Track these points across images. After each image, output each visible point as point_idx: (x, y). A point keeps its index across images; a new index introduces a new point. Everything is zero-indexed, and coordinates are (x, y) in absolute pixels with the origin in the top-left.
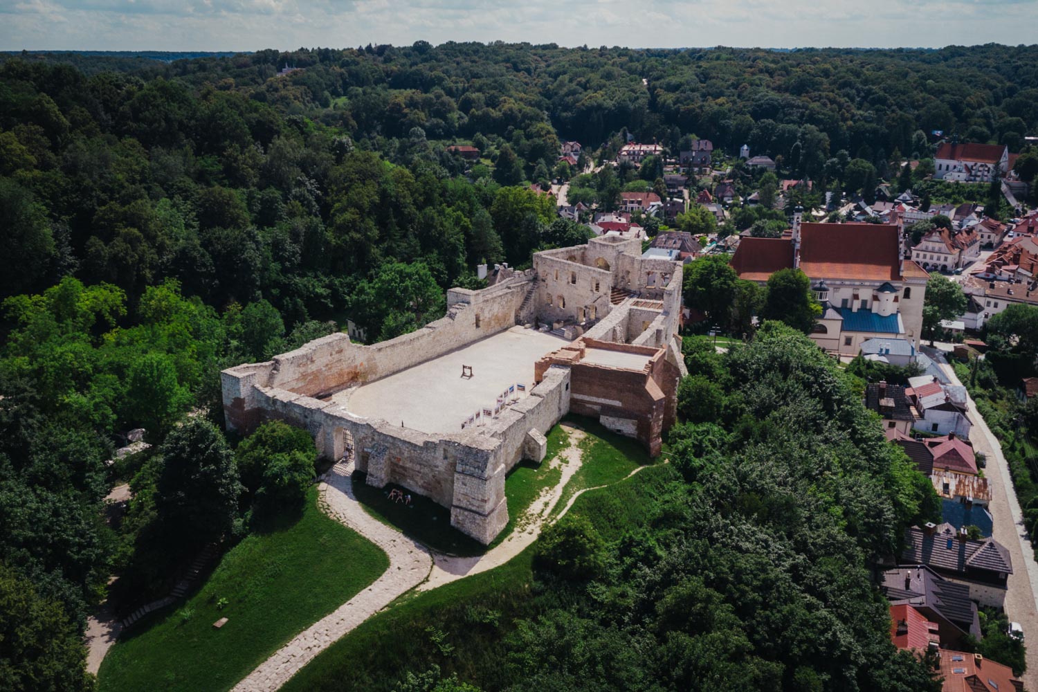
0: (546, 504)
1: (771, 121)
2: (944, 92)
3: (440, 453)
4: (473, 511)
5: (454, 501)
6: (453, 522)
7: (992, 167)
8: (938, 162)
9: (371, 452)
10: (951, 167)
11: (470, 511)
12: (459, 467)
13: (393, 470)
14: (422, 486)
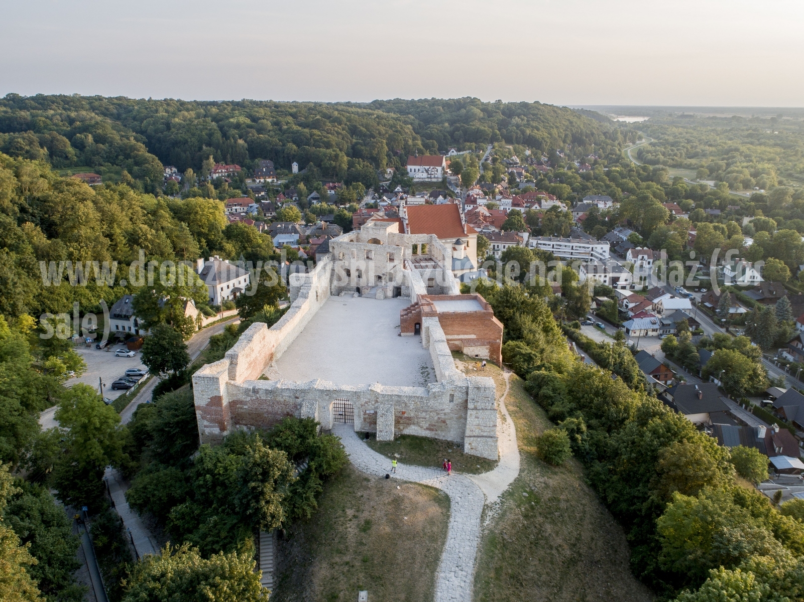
3: (446, 398)
4: (486, 437)
5: (468, 433)
6: (467, 449)
7: (439, 169)
8: (409, 167)
9: (376, 413)
10: (417, 170)
11: (483, 436)
12: (470, 406)
13: (397, 422)
14: (427, 429)
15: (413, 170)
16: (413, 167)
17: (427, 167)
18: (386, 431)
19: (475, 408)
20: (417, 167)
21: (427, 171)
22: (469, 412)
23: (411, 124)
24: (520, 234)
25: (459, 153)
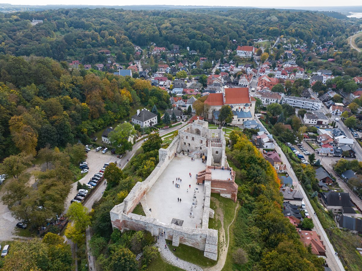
0: (223, 236)
1: (194, 39)
2: (234, 28)
3: (199, 237)
4: (212, 253)
5: (205, 250)
6: (205, 255)
7: (251, 52)
8: (238, 51)
9: (173, 235)
10: (241, 53)
11: (211, 253)
12: (207, 242)
13: (180, 240)
14: (192, 244)
15: (239, 52)
16: (239, 51)
17: (245, 52)
18: (176, 243)
19: (209, 243)
20: (241, 51)
21: (245, 53)
22: (206, 244)
23: (244, 25)
24: (280, 94)
25: (263, 41)
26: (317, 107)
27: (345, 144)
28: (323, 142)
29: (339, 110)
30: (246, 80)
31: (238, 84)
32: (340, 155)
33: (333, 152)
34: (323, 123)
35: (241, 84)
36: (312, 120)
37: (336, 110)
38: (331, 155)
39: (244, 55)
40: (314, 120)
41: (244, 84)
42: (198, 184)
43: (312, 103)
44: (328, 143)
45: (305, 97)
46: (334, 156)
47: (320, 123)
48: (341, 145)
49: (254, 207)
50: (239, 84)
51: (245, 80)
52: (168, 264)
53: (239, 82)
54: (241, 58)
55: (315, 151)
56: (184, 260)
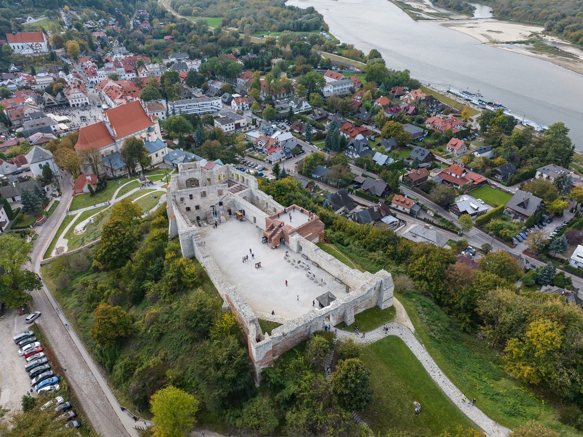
3: (373, 291)
4: (389, 299)
5: (383, 301)
6: (383, 308)
8: (11, 45)
10: (21, 47)
14: (364, 307)
15: (16, 47)
16: (15, 45)
17: (30, 44)
18: (351, 320)
19: (387, 289)
21: (31, 47)
22: (384, 292)
24: (160, 102)
25: (37, 20)
26: (217, 106)
27: (287, 141)
28: (266, 147)
29: (244, 103)
30: (82, 94)
31: (68, 105)
32: (291, 155)
33: (284, 155)
34: (242, 125)
35: (74, 103)
36: (228, 125)
37: (241, 104)
38: (284, 159)
39: (31, 51)
40: (231, 124)
41: (81, 102)
42: (276, 247)
43: (210, 102)
44: (272, 146)
45: (187, 98)
46: (287, 159)
47: (238, 126)
48: (283, 143)
49: (342, 237)
50: (71, 104)
51: (79, 94)
52: (369, 345)
53: (70, 101)
54: (29, 58)
55: (264, 161)
56: (373, 329)
